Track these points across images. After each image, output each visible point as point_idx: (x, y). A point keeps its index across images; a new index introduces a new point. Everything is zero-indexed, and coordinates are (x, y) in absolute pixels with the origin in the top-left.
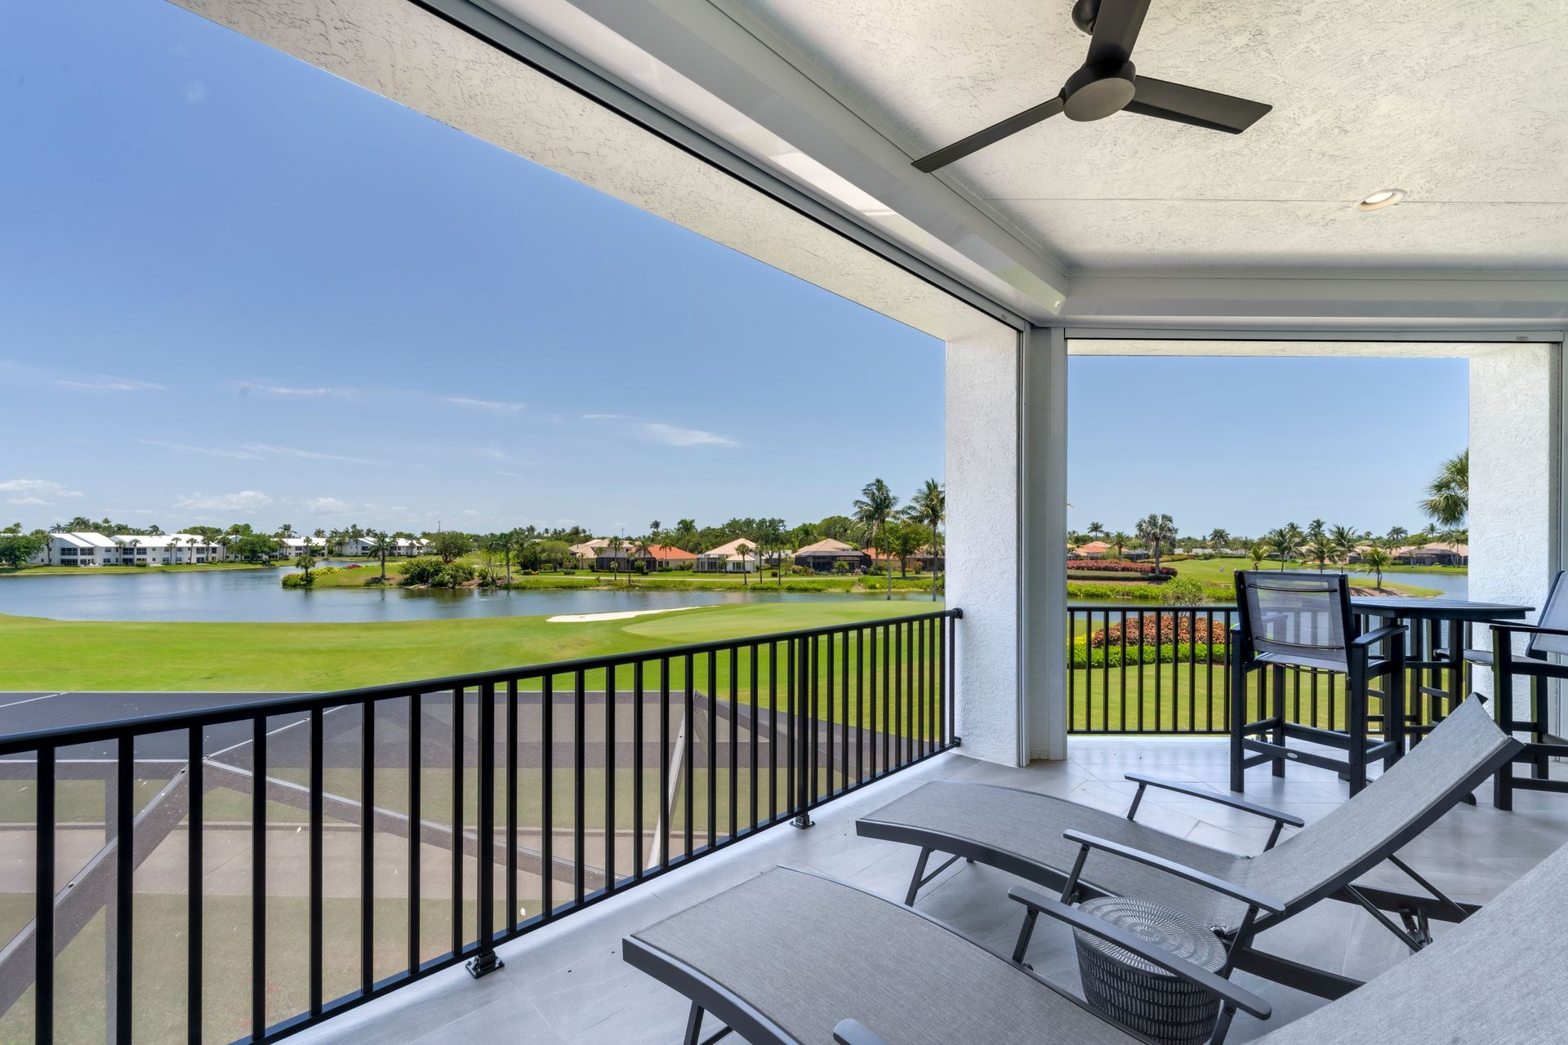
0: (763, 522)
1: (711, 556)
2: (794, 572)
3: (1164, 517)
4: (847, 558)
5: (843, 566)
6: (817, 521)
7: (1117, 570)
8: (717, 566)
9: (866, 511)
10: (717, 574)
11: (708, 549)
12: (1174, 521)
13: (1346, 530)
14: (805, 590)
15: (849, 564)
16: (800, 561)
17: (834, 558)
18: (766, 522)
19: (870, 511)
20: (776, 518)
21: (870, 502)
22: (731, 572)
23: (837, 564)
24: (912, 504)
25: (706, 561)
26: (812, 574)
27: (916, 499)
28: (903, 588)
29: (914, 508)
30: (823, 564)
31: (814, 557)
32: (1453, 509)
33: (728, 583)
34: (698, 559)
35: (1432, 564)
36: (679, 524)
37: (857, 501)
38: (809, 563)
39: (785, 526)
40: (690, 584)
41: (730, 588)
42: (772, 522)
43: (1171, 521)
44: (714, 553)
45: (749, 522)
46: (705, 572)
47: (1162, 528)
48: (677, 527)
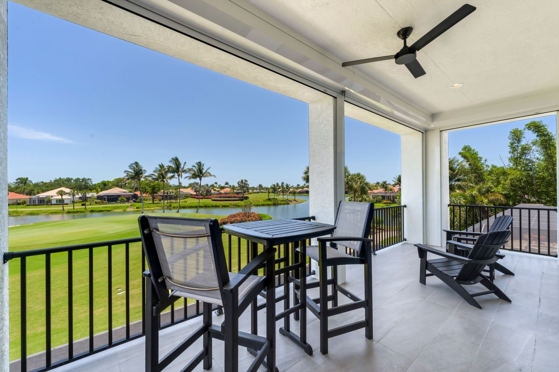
0: (78, 180)
1: (40, 197)
2: (96, 203)
3: (245, 180)
4: (125, 196)
5: (123, 200)
6: (111, 180)
7: (232, 198)
8: (42, 202)
9: (130, 175)
10: (45, 206)
11: (38, 193)
12: (248, 182)
13: (288, 185)
14: (101, 211)
15: (127, 198)
16: (99, 198)
17: (119, 196)
18: (80, 180)
19: (132, 175)
20: (86, 178)
21: (133, 172)
22: (54, 205)
23: (120, 199)
24: (153, 173)
25: (37, 200)
26: (106, 204)
27: (155, 171)
28: (152, 207)
29: (154, 175)
30: (113, 199)
31: (108, 196)
32: (307, 179)
33: (51, 210)
34: (30, 198)
35: (305, 193)
36: (17, 180)
37: (126, 171)
38: (105, 198)
39: (92, 182)
40: (22, 212)
41: (52, 213)
42: (84, 180)
43: (247, 182)
44: (42, 195)
45: (69, 180)
46: (36, 205)
47: (245, 184)
48: (16, 181)
